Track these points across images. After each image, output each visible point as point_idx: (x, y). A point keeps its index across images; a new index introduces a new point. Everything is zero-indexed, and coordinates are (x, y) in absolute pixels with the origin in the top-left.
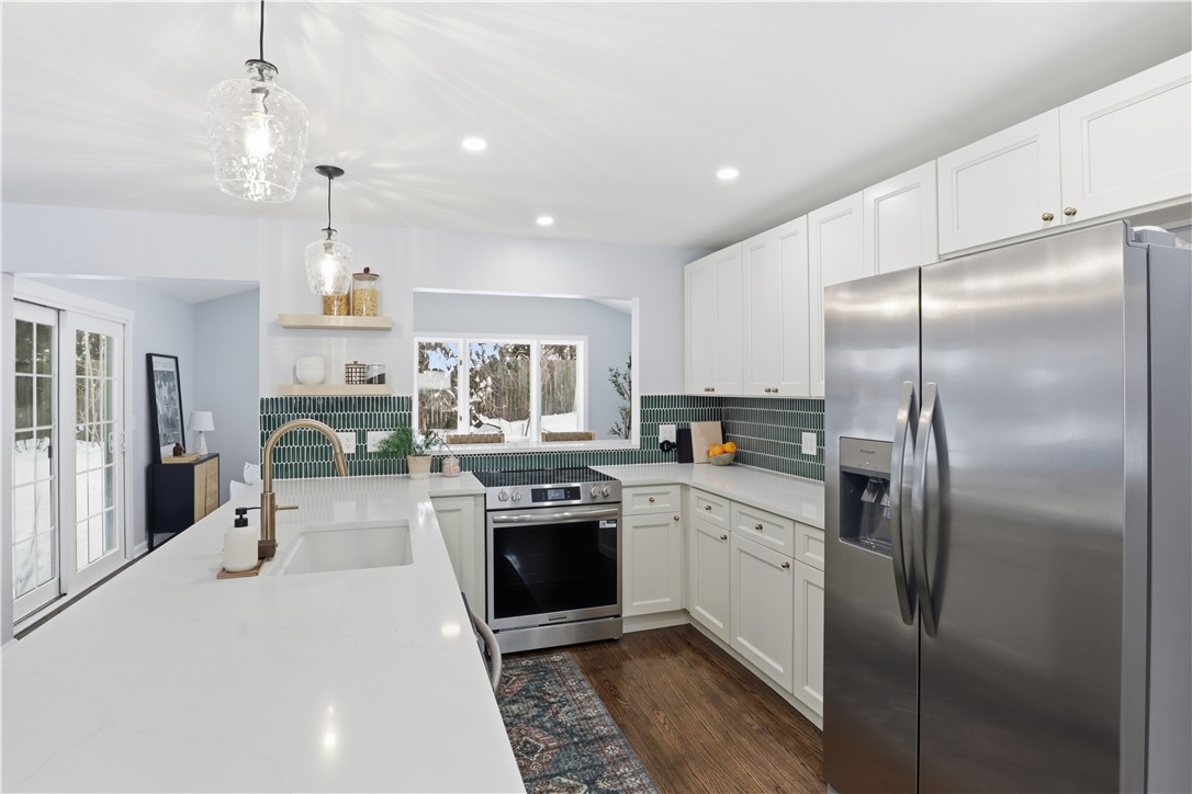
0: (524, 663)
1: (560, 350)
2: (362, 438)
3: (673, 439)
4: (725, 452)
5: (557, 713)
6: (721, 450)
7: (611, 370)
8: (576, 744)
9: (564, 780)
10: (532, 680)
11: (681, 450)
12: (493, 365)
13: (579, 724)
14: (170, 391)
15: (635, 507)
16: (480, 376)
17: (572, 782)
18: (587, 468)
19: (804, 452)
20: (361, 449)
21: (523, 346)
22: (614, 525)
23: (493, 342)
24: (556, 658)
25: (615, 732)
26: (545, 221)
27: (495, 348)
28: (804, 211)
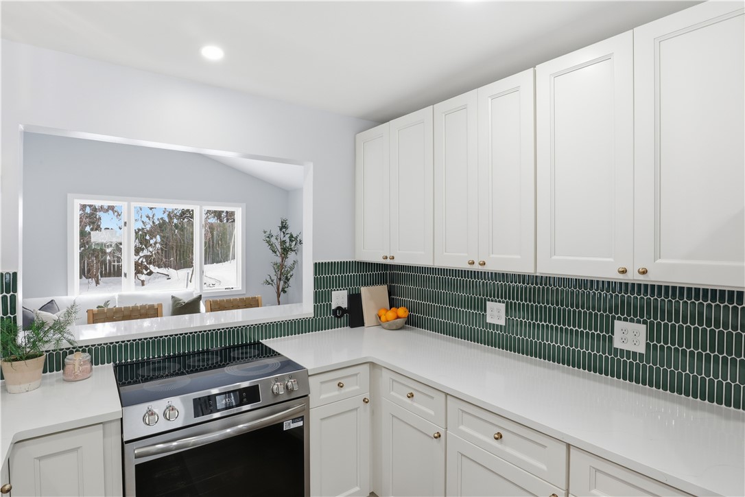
1: (218, 214)
3: (345, 305)
4: (398, 317)
6: (395, 316)
7: (265, 232)
11: (353, 316)
12: (161, 227)
15: (323, 396)
16: (150, 235)
18: (259, 343)
19: (489, 320)
21: (188, 210)
23: (163, 207)
26: (213, 53)
27: (164, 212)
28: (532, 64)
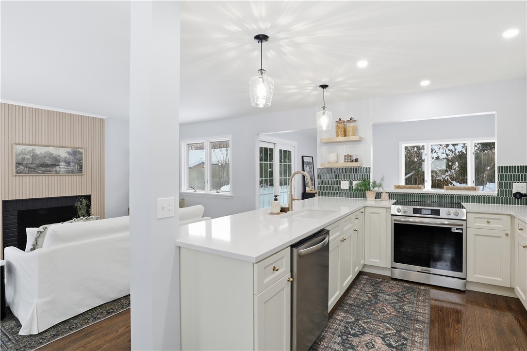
0: (405, 285)
2: (351, 183)
3: (524, 192)
5: (405, 305)
8: (404, 318)
9: (388, 325)
10: (403, 291)
13: (411, 312)
14: (310, 168)
15: (476, 224)
17: (391, 327)
20: (351, 188)
22: (461, 232)
24: (422, 288)
25: (426, 321)
26: (425, 83)
